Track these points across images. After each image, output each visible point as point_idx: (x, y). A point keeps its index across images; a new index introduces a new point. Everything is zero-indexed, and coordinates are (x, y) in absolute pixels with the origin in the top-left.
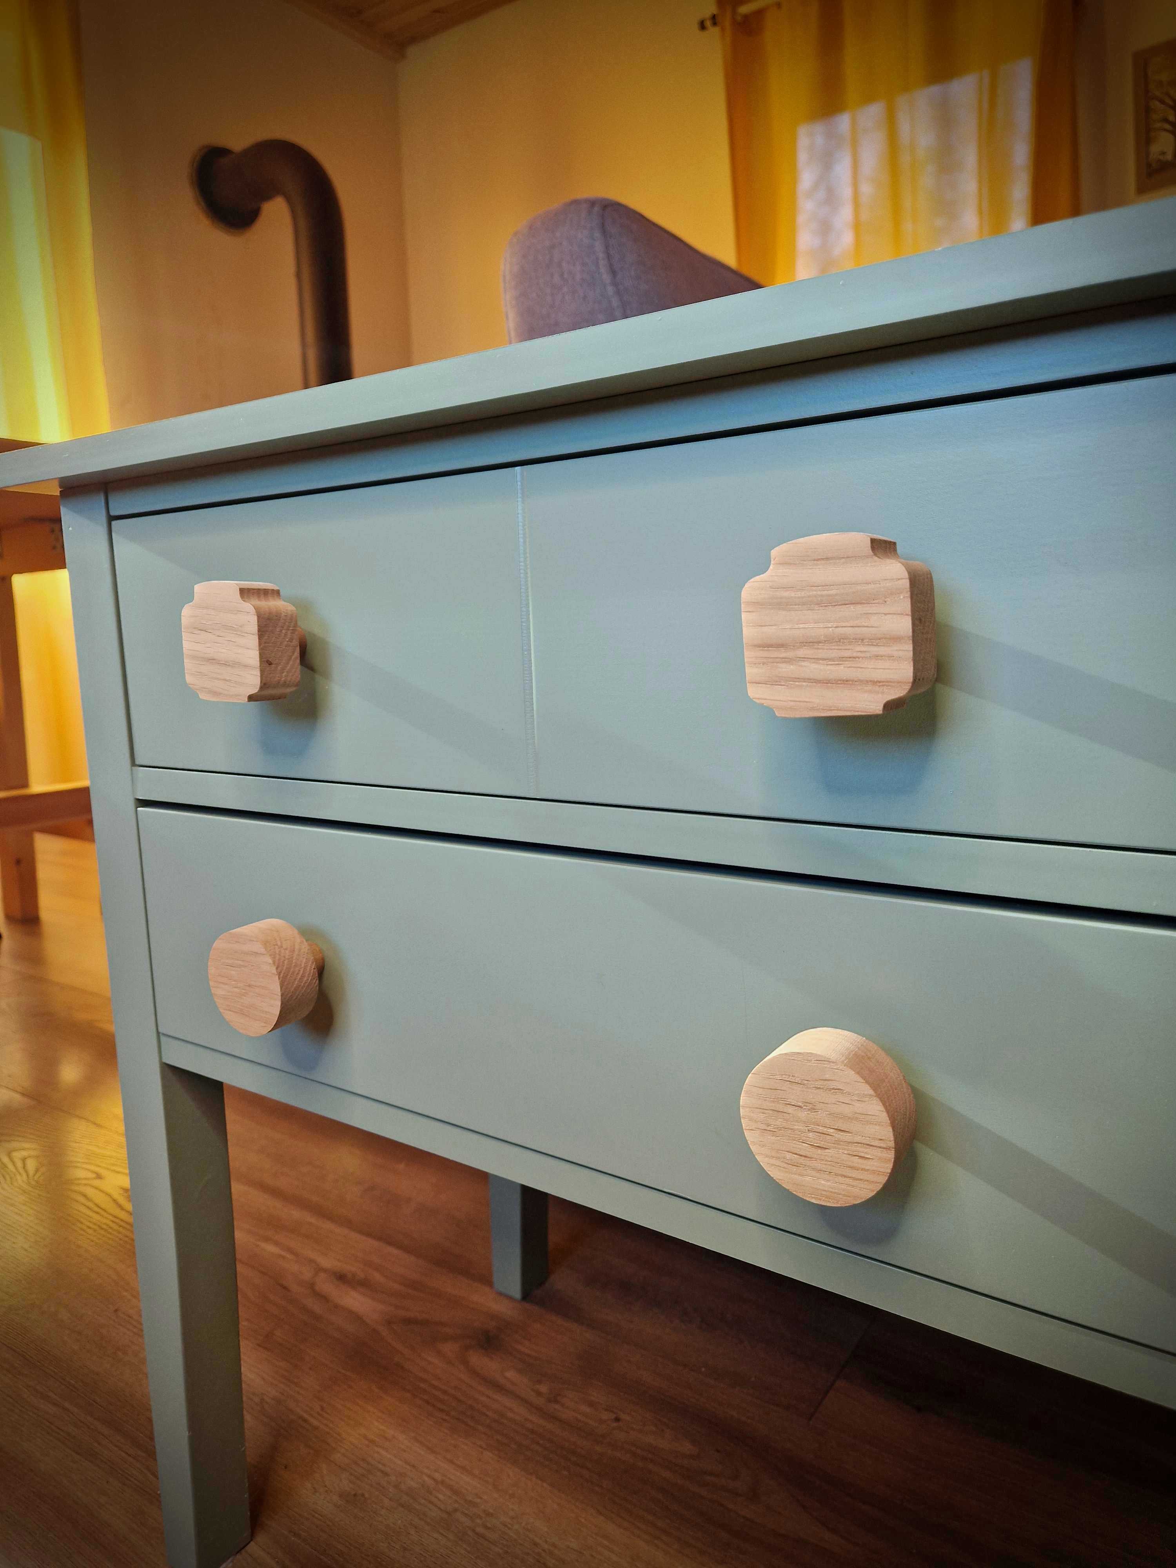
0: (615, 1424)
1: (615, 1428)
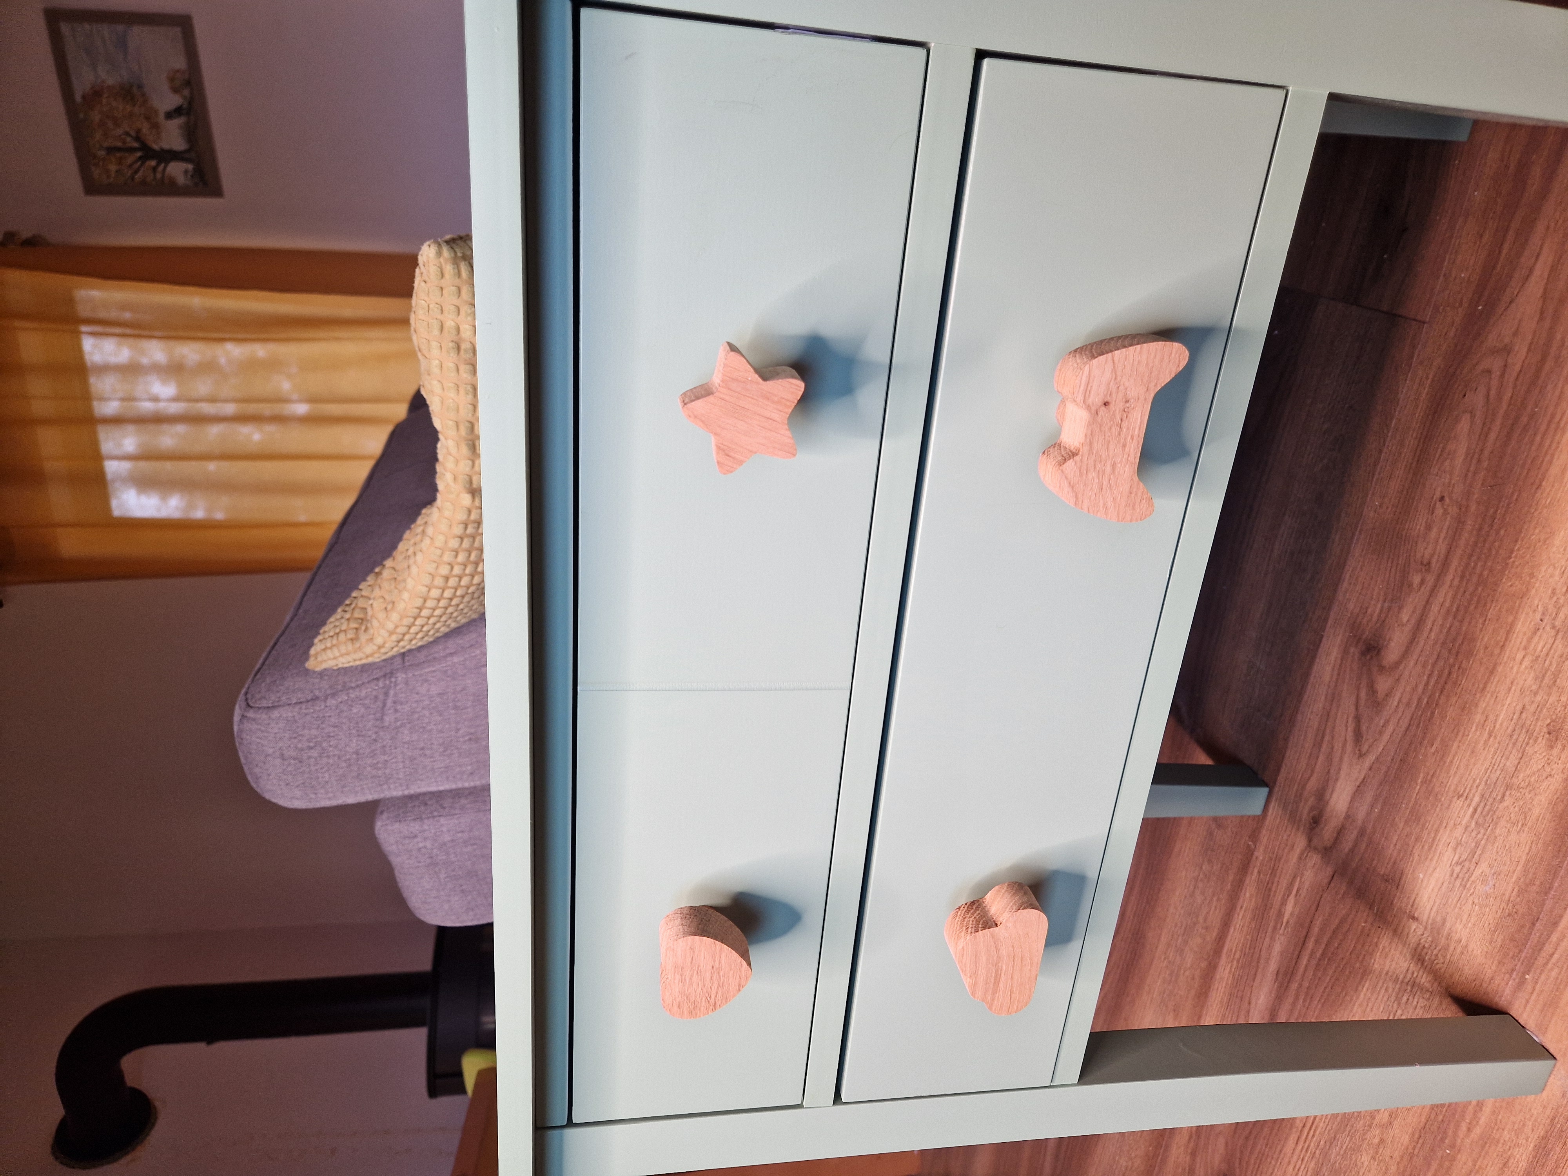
0: (1447, 500)
1: (1451, 498)
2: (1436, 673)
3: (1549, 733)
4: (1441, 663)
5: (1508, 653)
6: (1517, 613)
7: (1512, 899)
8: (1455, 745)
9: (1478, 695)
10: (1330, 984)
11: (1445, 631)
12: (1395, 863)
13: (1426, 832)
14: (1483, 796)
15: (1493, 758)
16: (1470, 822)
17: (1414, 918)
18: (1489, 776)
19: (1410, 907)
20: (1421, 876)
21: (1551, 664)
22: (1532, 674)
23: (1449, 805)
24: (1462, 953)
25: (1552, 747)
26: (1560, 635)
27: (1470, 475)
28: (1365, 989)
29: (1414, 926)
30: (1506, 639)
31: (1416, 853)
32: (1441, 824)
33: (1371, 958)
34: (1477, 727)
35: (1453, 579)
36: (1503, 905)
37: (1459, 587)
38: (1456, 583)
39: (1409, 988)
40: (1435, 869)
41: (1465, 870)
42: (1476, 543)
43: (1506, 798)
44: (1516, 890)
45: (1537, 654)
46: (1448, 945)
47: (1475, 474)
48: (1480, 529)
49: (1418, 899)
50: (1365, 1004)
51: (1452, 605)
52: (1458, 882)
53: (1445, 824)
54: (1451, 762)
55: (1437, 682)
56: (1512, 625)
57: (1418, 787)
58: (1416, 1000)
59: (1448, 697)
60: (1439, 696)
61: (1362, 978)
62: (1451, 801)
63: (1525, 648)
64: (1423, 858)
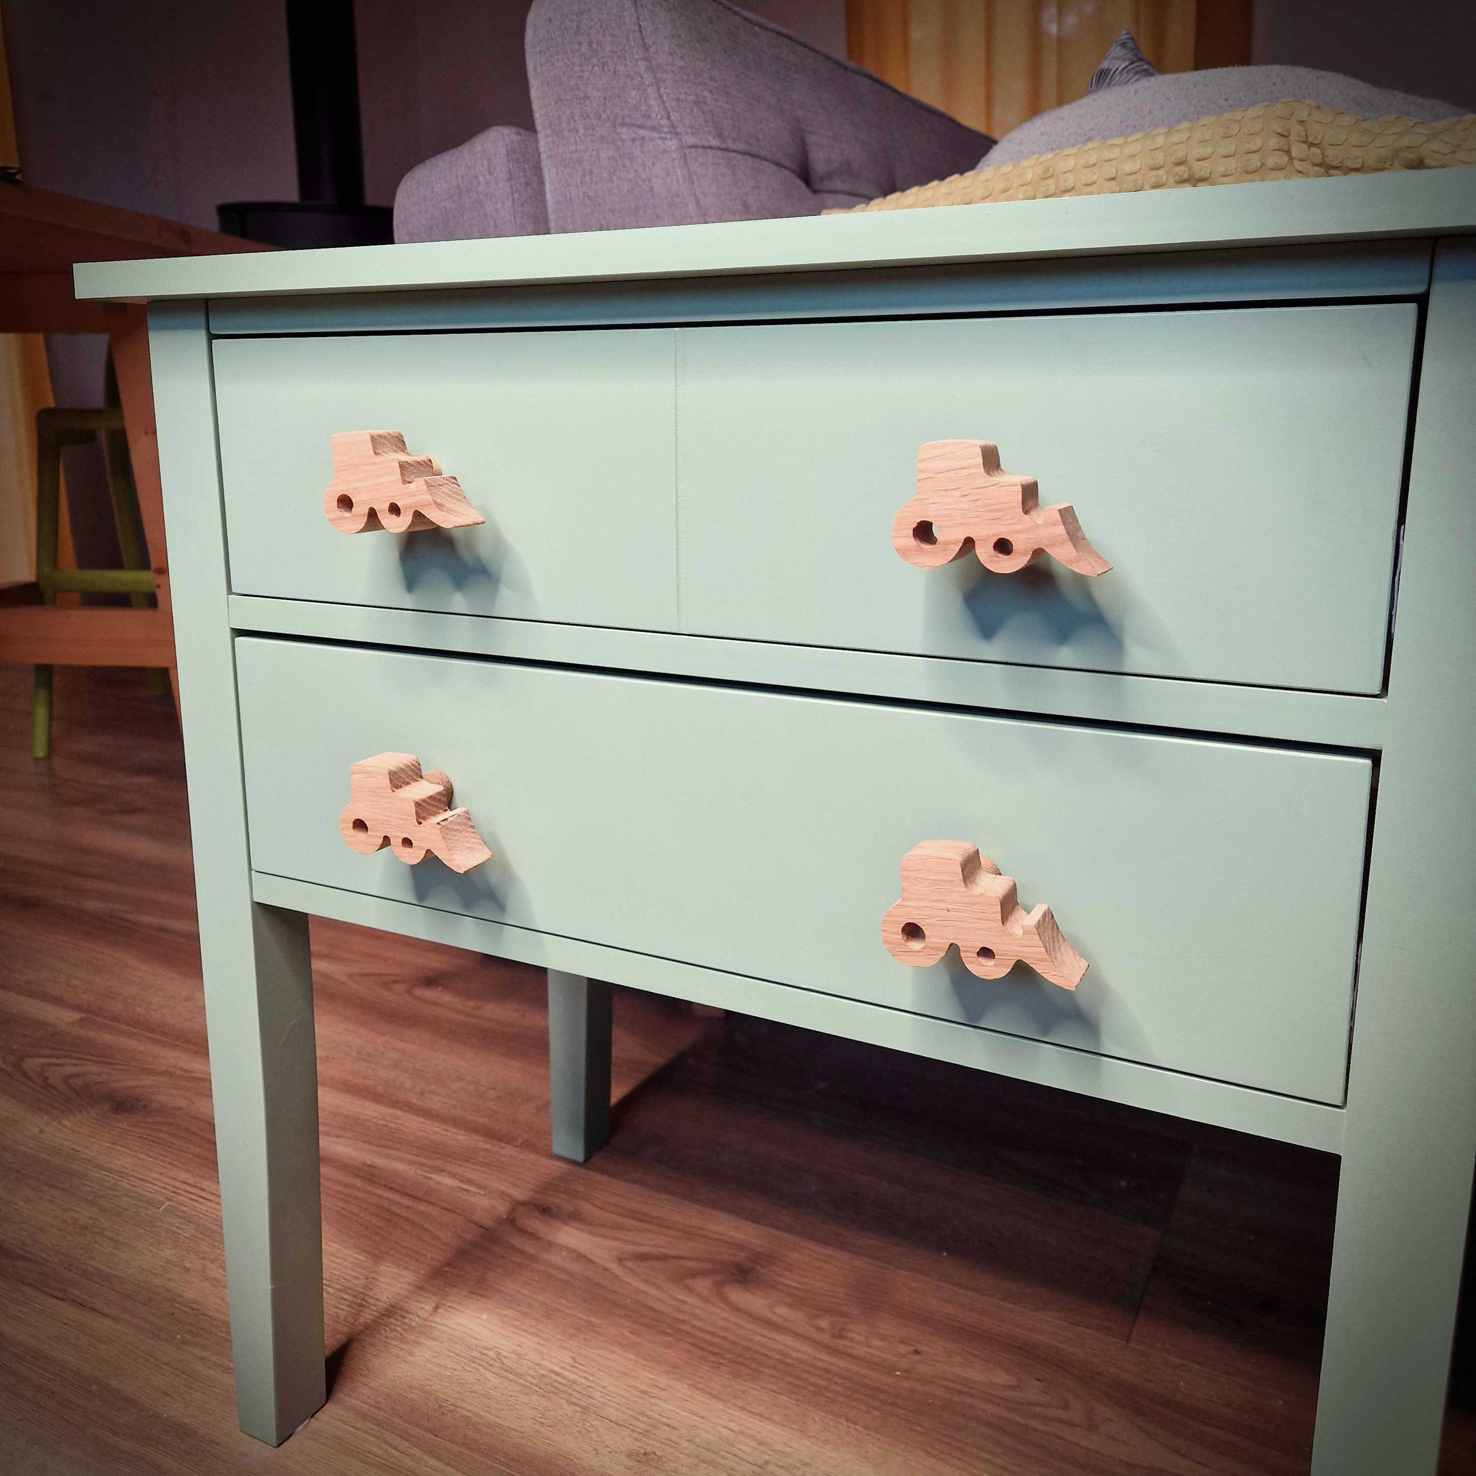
0: (917, 1358)
1: (919, 1362)
2: (715, 1340)
3: (645, 1454)
4: (727, 1345)
5: (736, 1413)
6: (783, 1425)
7: (458, 1409)
8: (633, 1357)
9: (689, 1382)
10: (361, 1220)
11: (763, 1351)
12: (499, 1291)
13: (534, 1323)
14: (574, 1383)
15: (618, 1394)
16: (546, 1368)
17: (437, 1308)
18: (598, 1390)
19: (449, 1304)
20: (485, 1317)
21: (723, 1457)
22: (711, 1438)
23: (565, 1348)
24: (398, 1357)
25: (629, 1456)
26: (757, 1469)
27: (945, 1383)
28: (356, 1255)
29: (429, 1307)
30: (754, 1413)
31: (509, 1312)
32: (544, 1339)
33: (391, 1262)
34: (654, 1380)
35: (824, 1361)
36: (452, 1401)
37: (814, 1366)
38: (820, 1364)
39: (359, 1301)
40: (492, 1331)
41: (492, 1362)
42: (867, 1387)
43: (573, 1407)
44: (469, 1414)
45: (735, 1444)
46: (407, 1343)
47: (946, 1387)
48: (882, 1391)
49: (458, 1313)
50: (339, 1255)
51: (792, 1358)
52: (476, 1354)
53: (542, 1342)
54: (613, 1352)
55: (706, 1341)
56: (770, 1420)
57: (585, 1317)
58: (344, 1307)
59: (687, 1351)
60: (688, 1343)
61: (368, 1252)
62: (570, 1350)
63: (742, 1433)
64: (505, 1320)
